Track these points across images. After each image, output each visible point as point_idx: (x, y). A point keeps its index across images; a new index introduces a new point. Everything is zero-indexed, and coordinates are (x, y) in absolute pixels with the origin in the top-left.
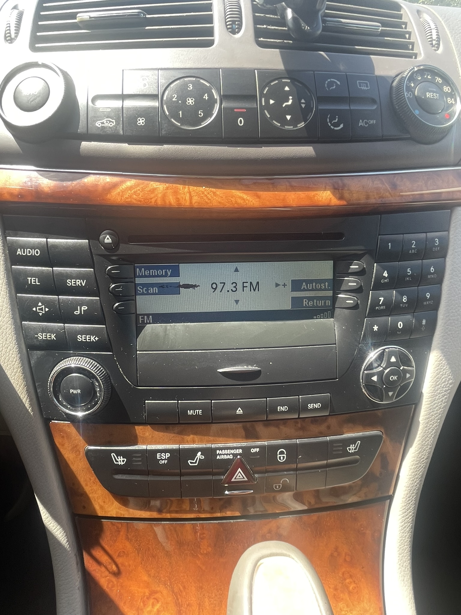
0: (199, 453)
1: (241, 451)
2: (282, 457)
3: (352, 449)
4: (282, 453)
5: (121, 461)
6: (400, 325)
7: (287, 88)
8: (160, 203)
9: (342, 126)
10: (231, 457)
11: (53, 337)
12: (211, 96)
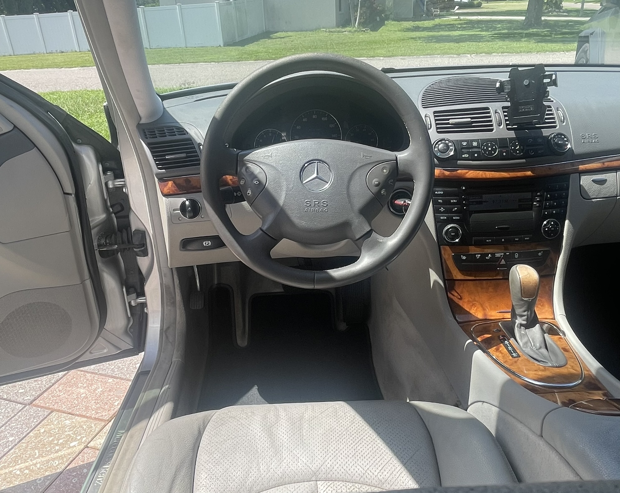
0: (490, 255)
1: (503, 254)
2: (516, 256)
3: (540, 254)
4: (517, 255)
5: (464, 258)
6: (554, 212)
7: (517, 143)
8: (481, 177)
9: (533, 153)
10: (500, 256)
11: (446, 218)
12: (495, 147)
